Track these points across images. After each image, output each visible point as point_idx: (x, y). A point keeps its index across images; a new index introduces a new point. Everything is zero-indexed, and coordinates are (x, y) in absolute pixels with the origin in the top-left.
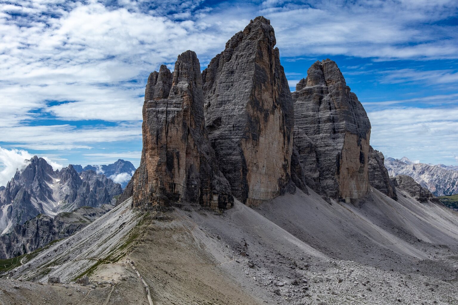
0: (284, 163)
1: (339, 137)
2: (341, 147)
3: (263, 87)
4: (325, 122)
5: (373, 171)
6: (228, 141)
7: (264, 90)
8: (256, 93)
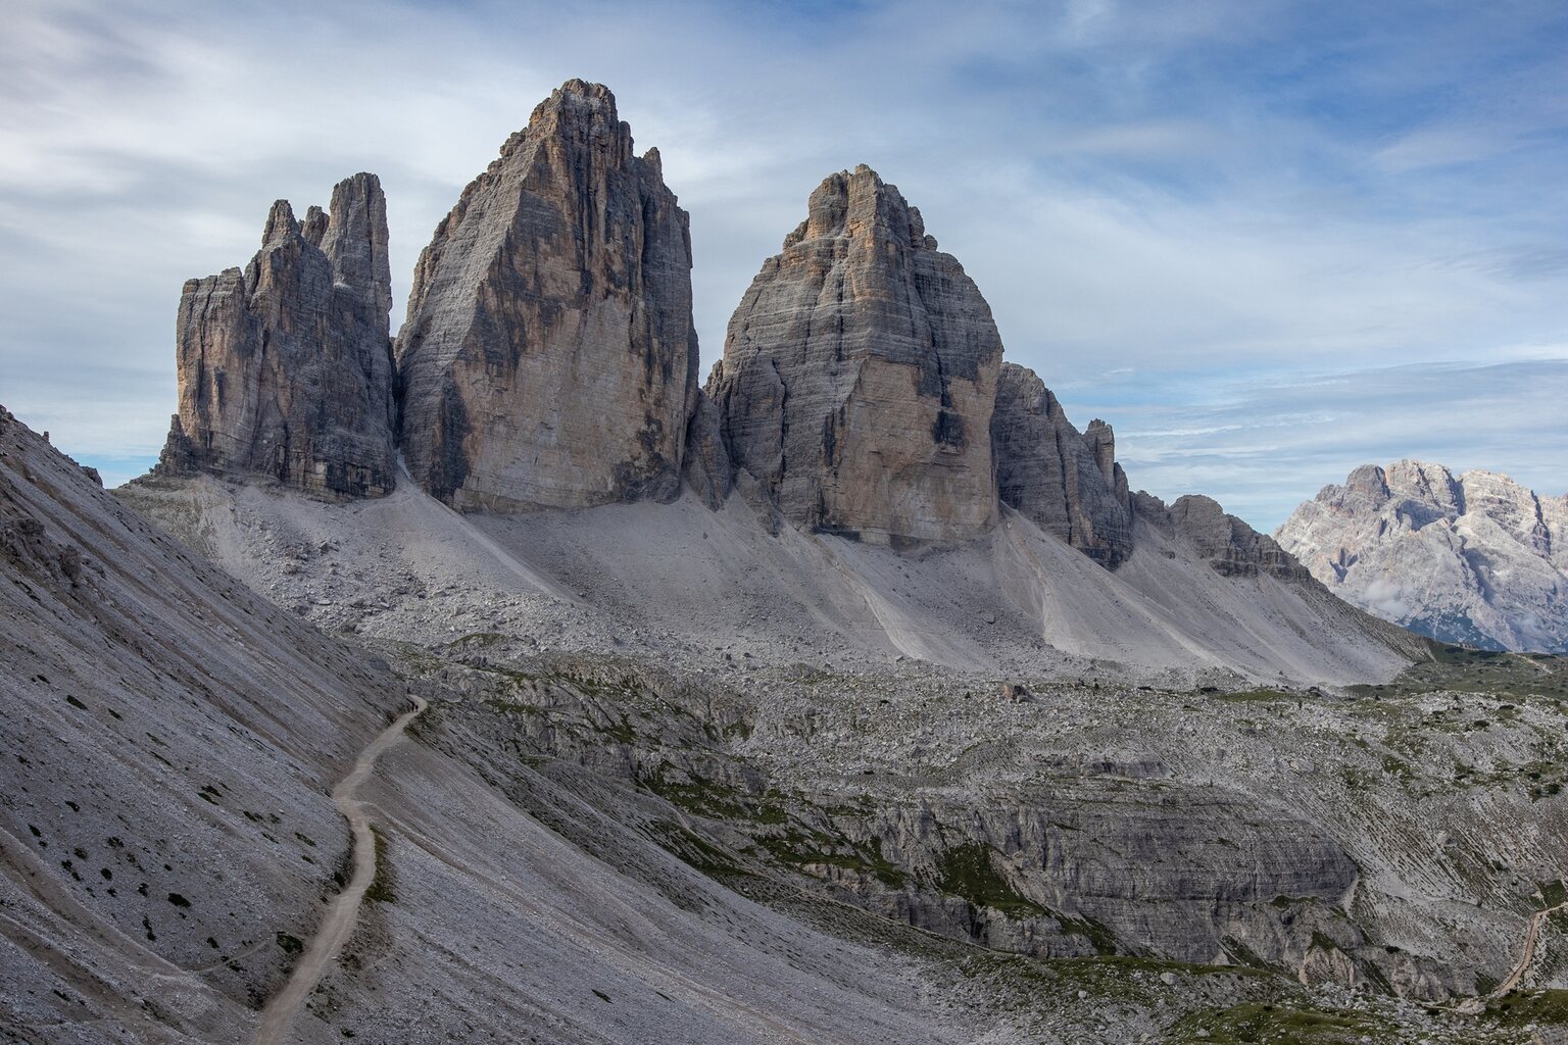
0: (644, 427)
1: (847, 371)
2: (843, 395)
3: (543, 246)
4: (822, 331)
5: (1039, 474)
6: (430, 364)
7: (545, 253)
8: (517, 260)
